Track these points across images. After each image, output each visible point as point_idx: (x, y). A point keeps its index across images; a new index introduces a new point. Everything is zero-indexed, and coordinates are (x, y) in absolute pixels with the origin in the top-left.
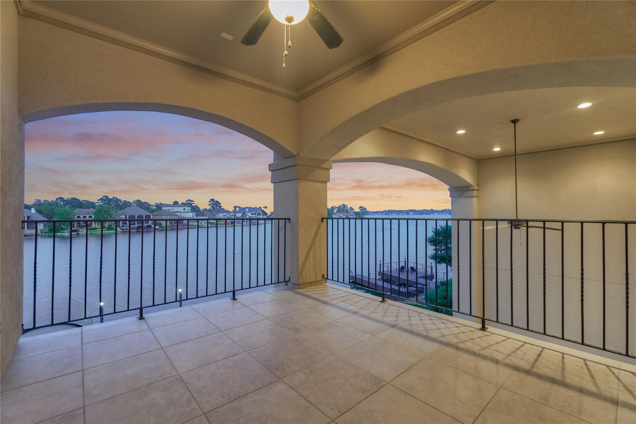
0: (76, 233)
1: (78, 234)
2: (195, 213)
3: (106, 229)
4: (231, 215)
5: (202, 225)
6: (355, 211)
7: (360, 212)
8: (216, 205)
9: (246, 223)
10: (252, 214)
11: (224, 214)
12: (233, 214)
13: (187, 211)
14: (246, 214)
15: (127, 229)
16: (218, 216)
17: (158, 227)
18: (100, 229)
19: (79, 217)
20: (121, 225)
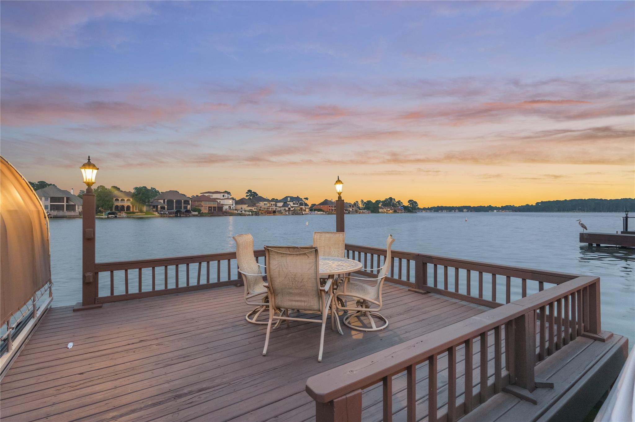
0: (114, 216)
1: (116, 217)
3: (144, 214)
4: (272, 204)
5: (242, 213)
6: (404, 205)
7: (410, 207)
9: (288, 213)
10: (294, 204)
11: (265, 202)
12: (274, 203)
13: (226, 198)
14: (288, 203)
15: (166, 214)
16: (258, 204)
17: (196, 213)
18: (138, 213)
19: (117, 200)
20: (159, 209)
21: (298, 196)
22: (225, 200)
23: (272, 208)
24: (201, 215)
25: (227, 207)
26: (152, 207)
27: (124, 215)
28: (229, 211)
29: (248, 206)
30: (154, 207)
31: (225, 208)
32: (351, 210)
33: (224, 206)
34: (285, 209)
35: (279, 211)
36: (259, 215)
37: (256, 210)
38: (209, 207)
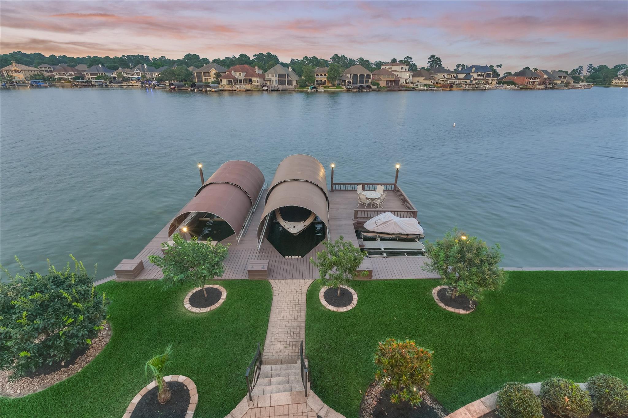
0: (316, 90)
1: (317, 91)
2: (412, 73)
3: (335, 88)
4: (452, 76)
5: (417, 87)
8: (436, 64)
9: (468, 87)
10: (479, 75)
11: (444, 74)
12: (454, 75)
13: (405, 70)
14: (471, 74)
15: (351, 89)
16: (436, 76)
17: (375, 87)
18: (331, 87)
19: (317, 75)
20: (346, 84)
21: (486, 65)
22: (403, 73)
23: (451, 80)
24: (379, 90)
25: (404, 80)
26: (341, 81)
27: (322, 89)
28: (405, 85)
29: (425, 79)
30: (343, 81)
31: (402, 81)
32: (559, 82)
33: (401, 79)
34: (466, 82)
35: (458, 84)
36: (434, 90)
37: (432, 84)
38: (387, 81)
